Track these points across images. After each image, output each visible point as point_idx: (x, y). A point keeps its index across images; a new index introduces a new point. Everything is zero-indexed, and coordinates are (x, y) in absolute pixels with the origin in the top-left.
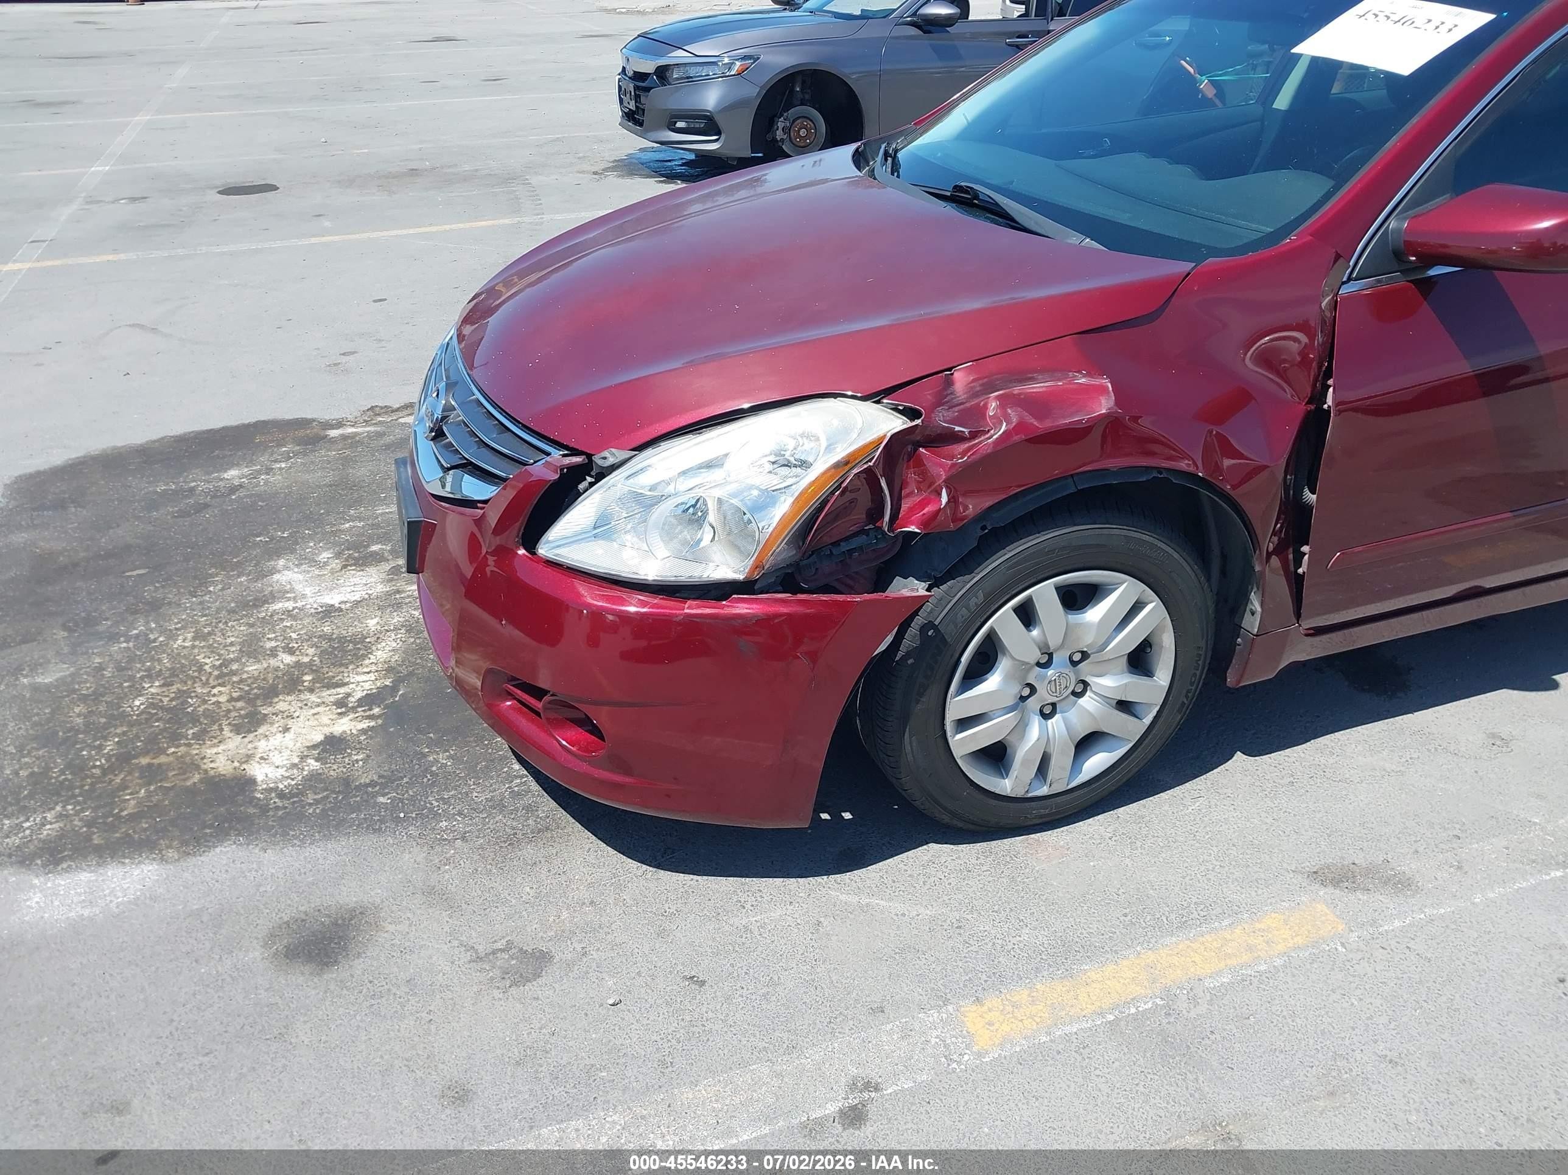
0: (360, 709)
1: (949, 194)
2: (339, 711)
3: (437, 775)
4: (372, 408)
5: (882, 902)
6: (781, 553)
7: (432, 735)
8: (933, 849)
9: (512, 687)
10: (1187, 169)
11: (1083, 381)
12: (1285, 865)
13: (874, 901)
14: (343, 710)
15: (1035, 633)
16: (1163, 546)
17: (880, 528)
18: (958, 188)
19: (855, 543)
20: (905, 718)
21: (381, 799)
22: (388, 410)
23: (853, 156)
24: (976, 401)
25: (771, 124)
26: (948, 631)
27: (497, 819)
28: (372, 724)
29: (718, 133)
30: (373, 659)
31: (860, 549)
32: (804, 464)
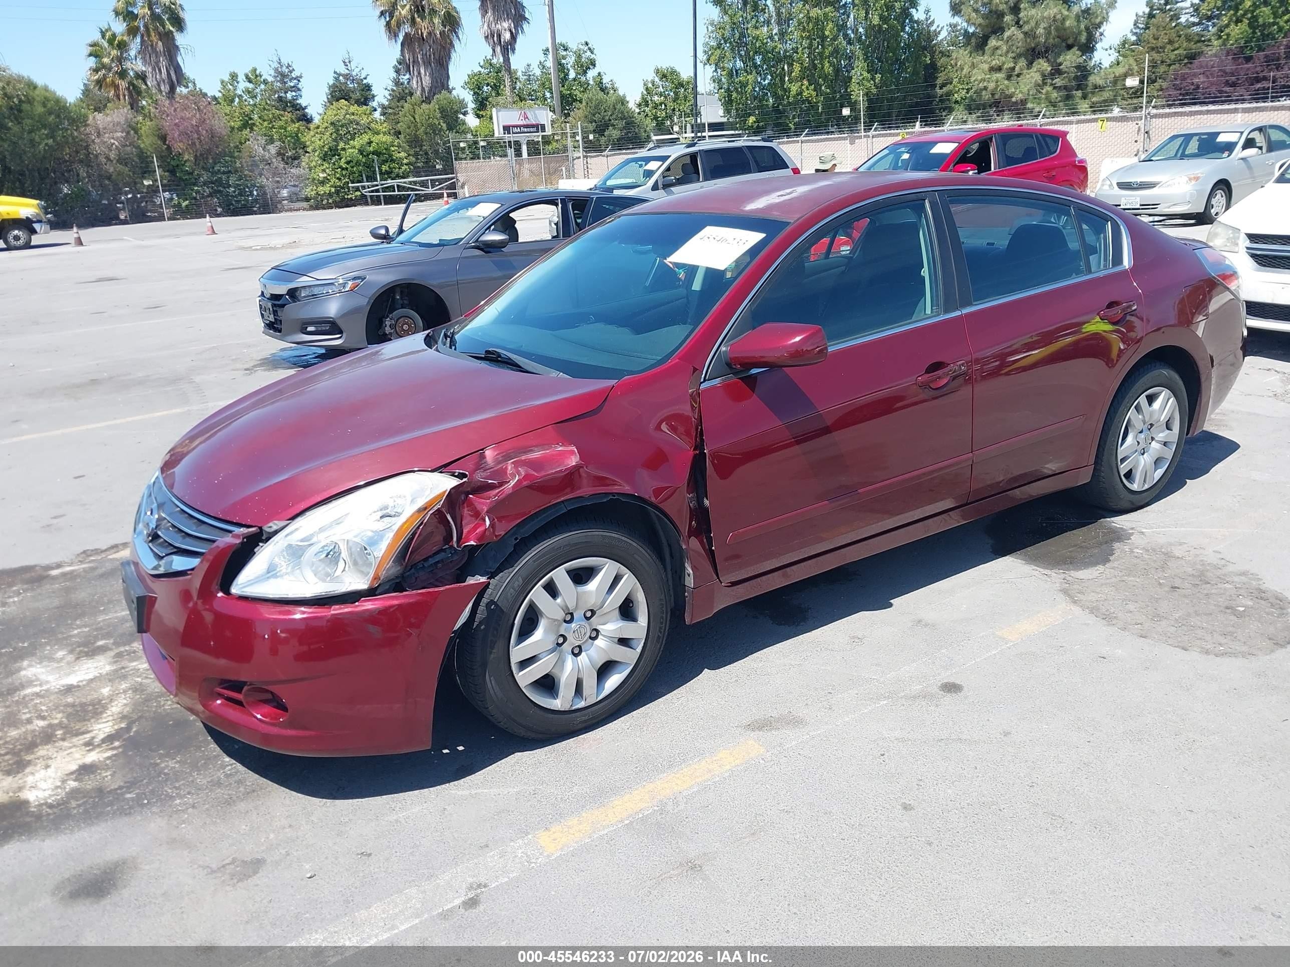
0: (103, 745)
1: (483, 356)
2: (88, 748)
3: (169, 774)
4: (84, 552)
5: (486, 791)
6: (390, 569)
7: (162, 752)
8: (517, 757)
9: (221, 690)
10: (626, 330)
11: (560, 449)
12: (732, 725)
13: (479, 791)
14: (91, 747)
15: (559, 600)
16: (626, 539)
17: (452, 546)
18: (488, 352)
19: (438, 558)
20: (484, 665)
21: (128, 796)
22: (97, 552)
23: (425, 340)
24: (501, 466)
25: (381, 323)
26: (504, 605)
27: (217, 792)
28: (115, 752)
29: (341, 332)
30: (109, 713)
31: (442, 561)
32: (397, 515)
